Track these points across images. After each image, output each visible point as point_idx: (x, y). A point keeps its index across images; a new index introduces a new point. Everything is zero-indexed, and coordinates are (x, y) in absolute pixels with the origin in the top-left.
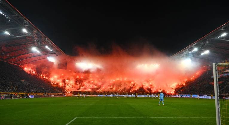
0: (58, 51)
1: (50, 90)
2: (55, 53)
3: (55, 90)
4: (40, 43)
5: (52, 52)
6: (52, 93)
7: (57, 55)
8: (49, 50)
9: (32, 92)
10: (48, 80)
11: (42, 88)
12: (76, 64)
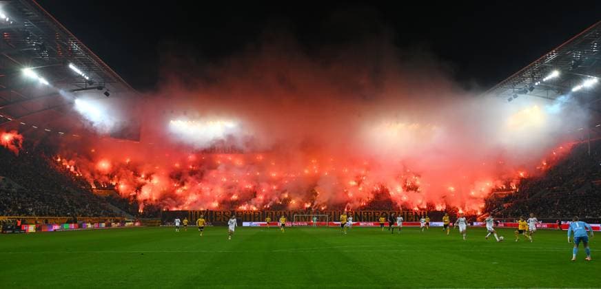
0: (110, 79)
1: (87, 206)
2: (100, 88)
3: (103, 208)
4: (50, 52)
5: (90, 82)
6: (94, 216)
7: (107, 94)
8: (80, 76)
9: (31, 215)
10: (80, 176)
11: (62, 199)
12: (172, 121)
